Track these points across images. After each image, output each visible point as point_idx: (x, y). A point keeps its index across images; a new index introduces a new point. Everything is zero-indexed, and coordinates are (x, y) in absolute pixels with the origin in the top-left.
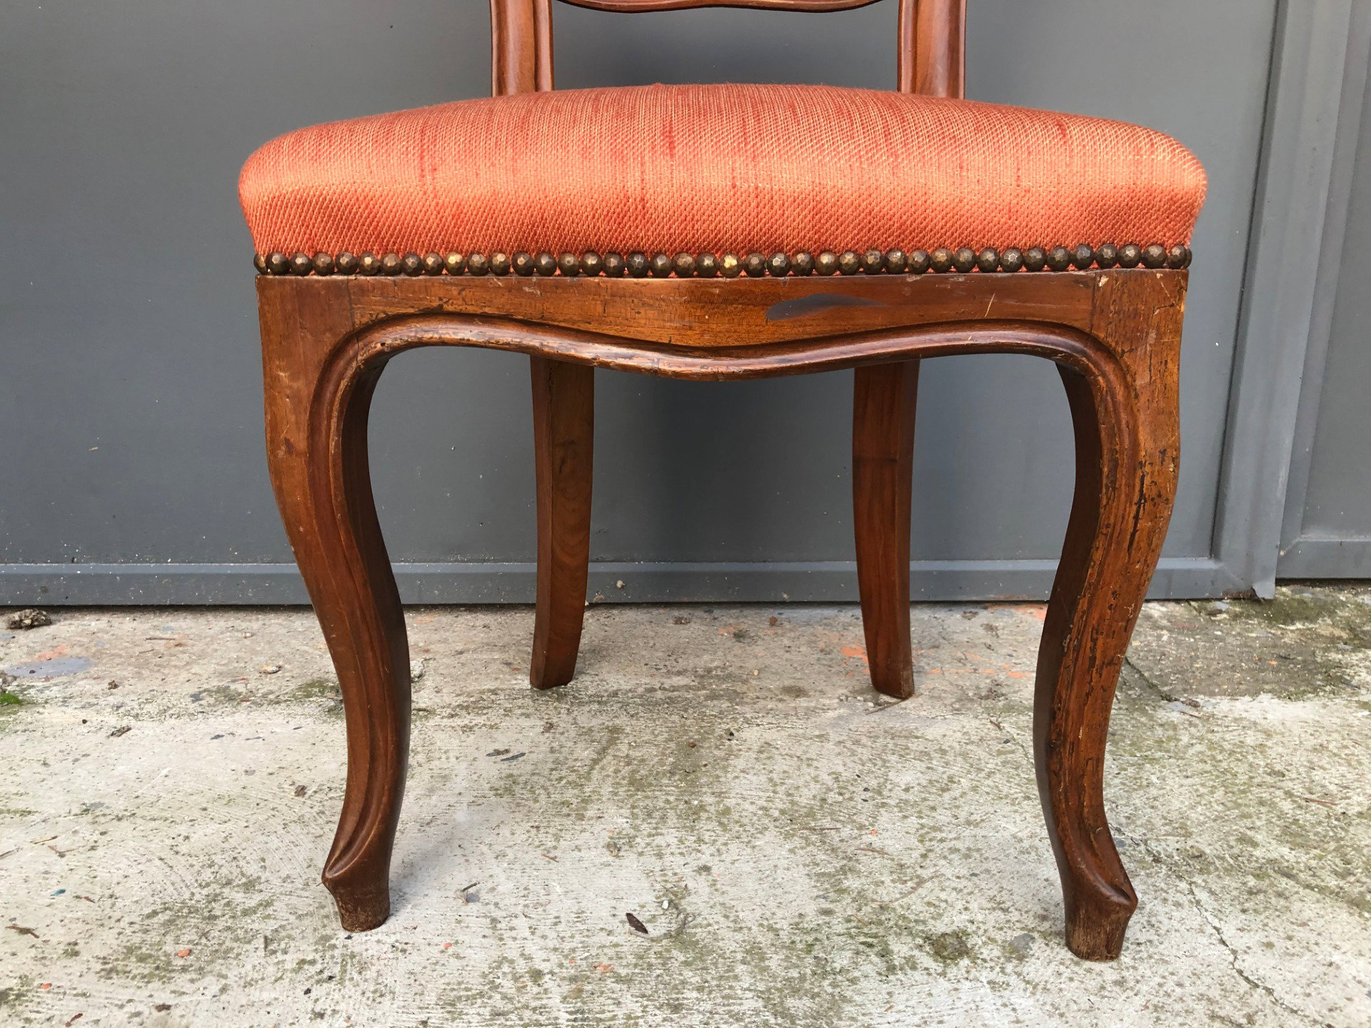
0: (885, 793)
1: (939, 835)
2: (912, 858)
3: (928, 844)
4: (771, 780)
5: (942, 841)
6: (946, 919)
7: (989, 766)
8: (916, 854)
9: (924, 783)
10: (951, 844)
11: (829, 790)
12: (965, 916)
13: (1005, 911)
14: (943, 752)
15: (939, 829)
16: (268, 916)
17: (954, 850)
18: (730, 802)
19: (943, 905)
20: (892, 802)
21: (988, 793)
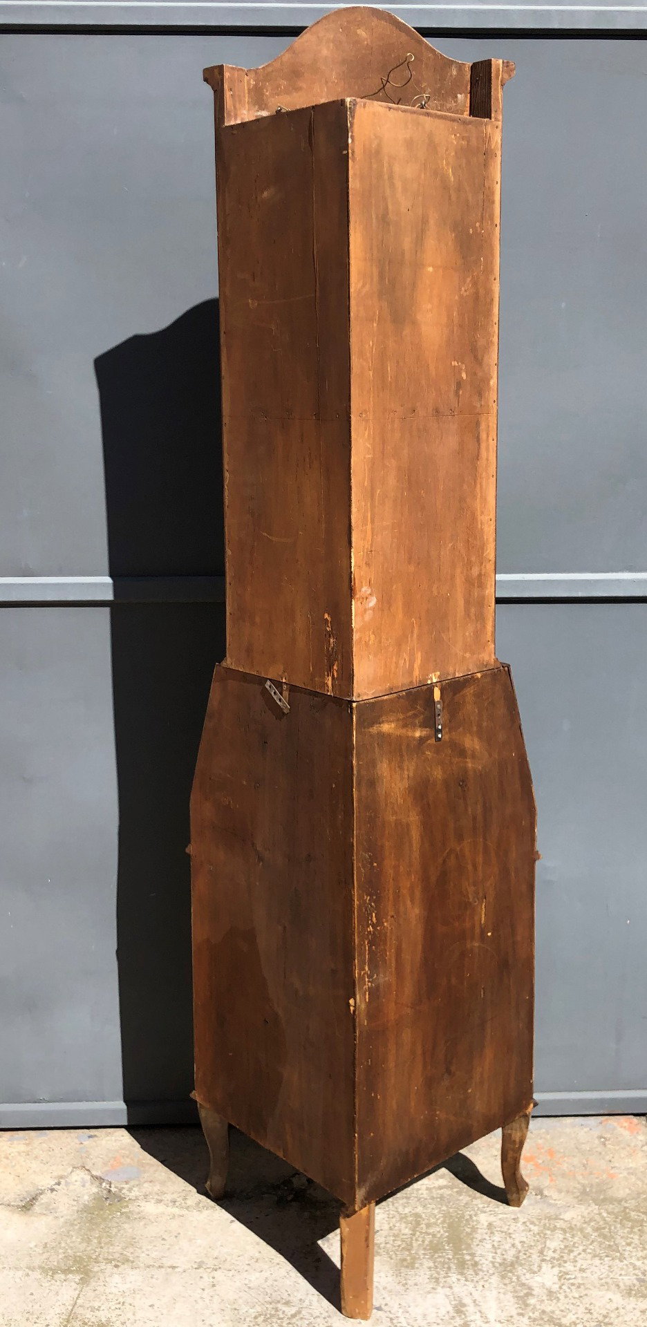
0: (545, 1253)
1: (568, 1277)
2: (555, 1288)
3: (562, 1281)
4: (493, 1245)
5: (569, 1279)
6: (568, 1317)
7: (593, 1237)
8: (557, 1286)
9: (563, 1247)
10: (571, 1281)
11: (520, 1252)
12: (576, 1316)
13: (591, 1314)
14: (571, 1228)
15: (567, 1274)
16: (302, 1318)
17: (573, 1284)
18: (477, 1259)
19: (568, 1311)
20: (548, 1258)
21: (590, 1253)
